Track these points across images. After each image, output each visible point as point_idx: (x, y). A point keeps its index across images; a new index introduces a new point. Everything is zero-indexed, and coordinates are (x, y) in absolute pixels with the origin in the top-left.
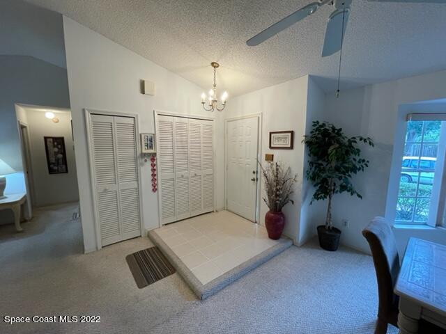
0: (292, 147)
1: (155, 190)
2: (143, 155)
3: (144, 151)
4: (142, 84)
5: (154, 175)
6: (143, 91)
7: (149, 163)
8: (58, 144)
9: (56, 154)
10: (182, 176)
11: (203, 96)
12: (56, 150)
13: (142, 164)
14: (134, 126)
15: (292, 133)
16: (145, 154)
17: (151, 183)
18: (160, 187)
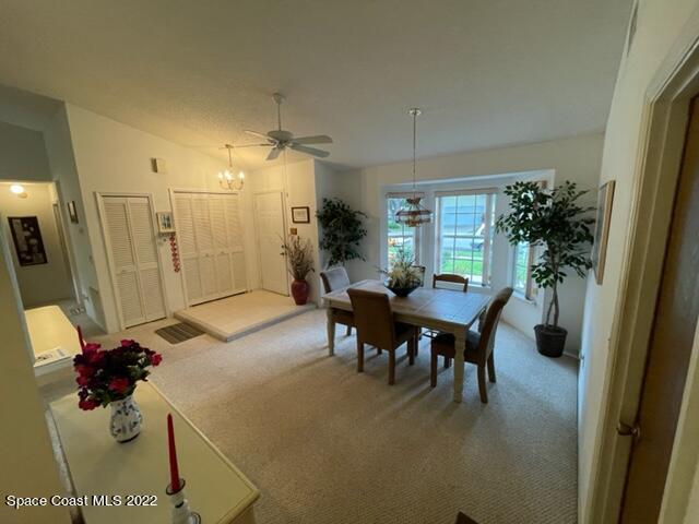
0: (309, 222)
1: (177, 269)
2: (161, 235)
3: (162, 231)
4: (154, 162)
5: (174, 255)
6: (155, 170)
7: (168, 242)
8: (29, 226)
9: (27, 239)
10: (207, 256)
11: (220, 176)
12: (27, 233)
13: (160, 244)
14: (149, 206)
15: (308, 208)
16: (163, 234)
17: (172, 263)
18: (182, 267)
